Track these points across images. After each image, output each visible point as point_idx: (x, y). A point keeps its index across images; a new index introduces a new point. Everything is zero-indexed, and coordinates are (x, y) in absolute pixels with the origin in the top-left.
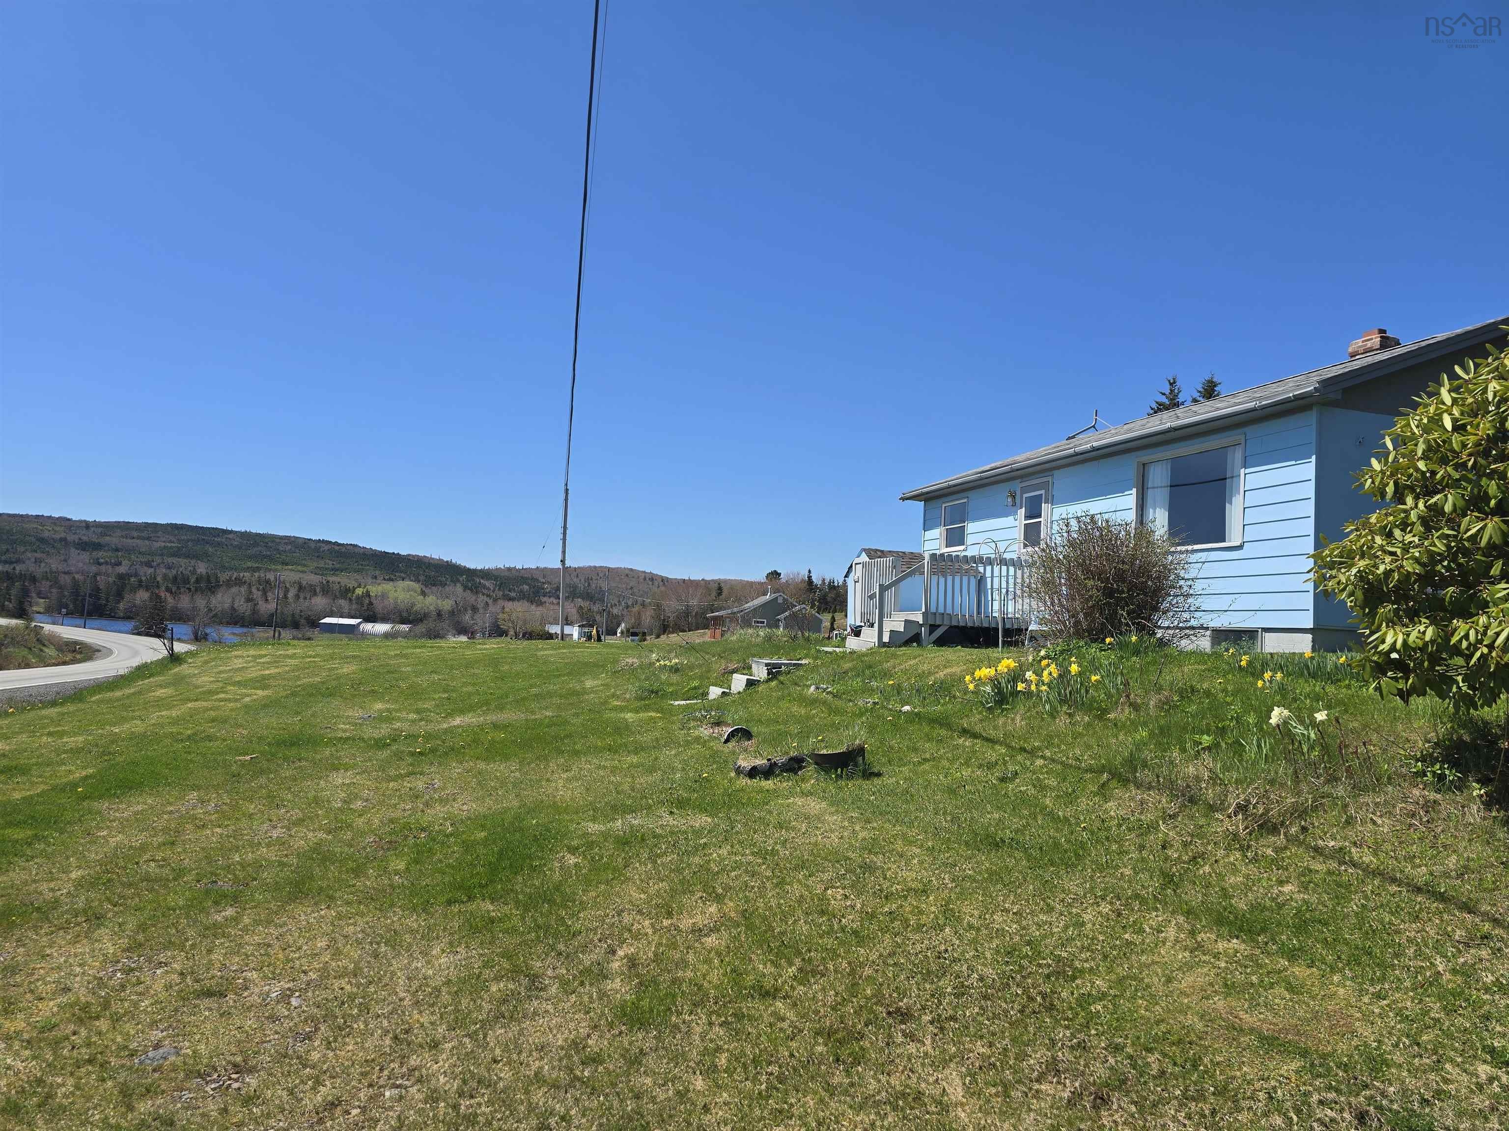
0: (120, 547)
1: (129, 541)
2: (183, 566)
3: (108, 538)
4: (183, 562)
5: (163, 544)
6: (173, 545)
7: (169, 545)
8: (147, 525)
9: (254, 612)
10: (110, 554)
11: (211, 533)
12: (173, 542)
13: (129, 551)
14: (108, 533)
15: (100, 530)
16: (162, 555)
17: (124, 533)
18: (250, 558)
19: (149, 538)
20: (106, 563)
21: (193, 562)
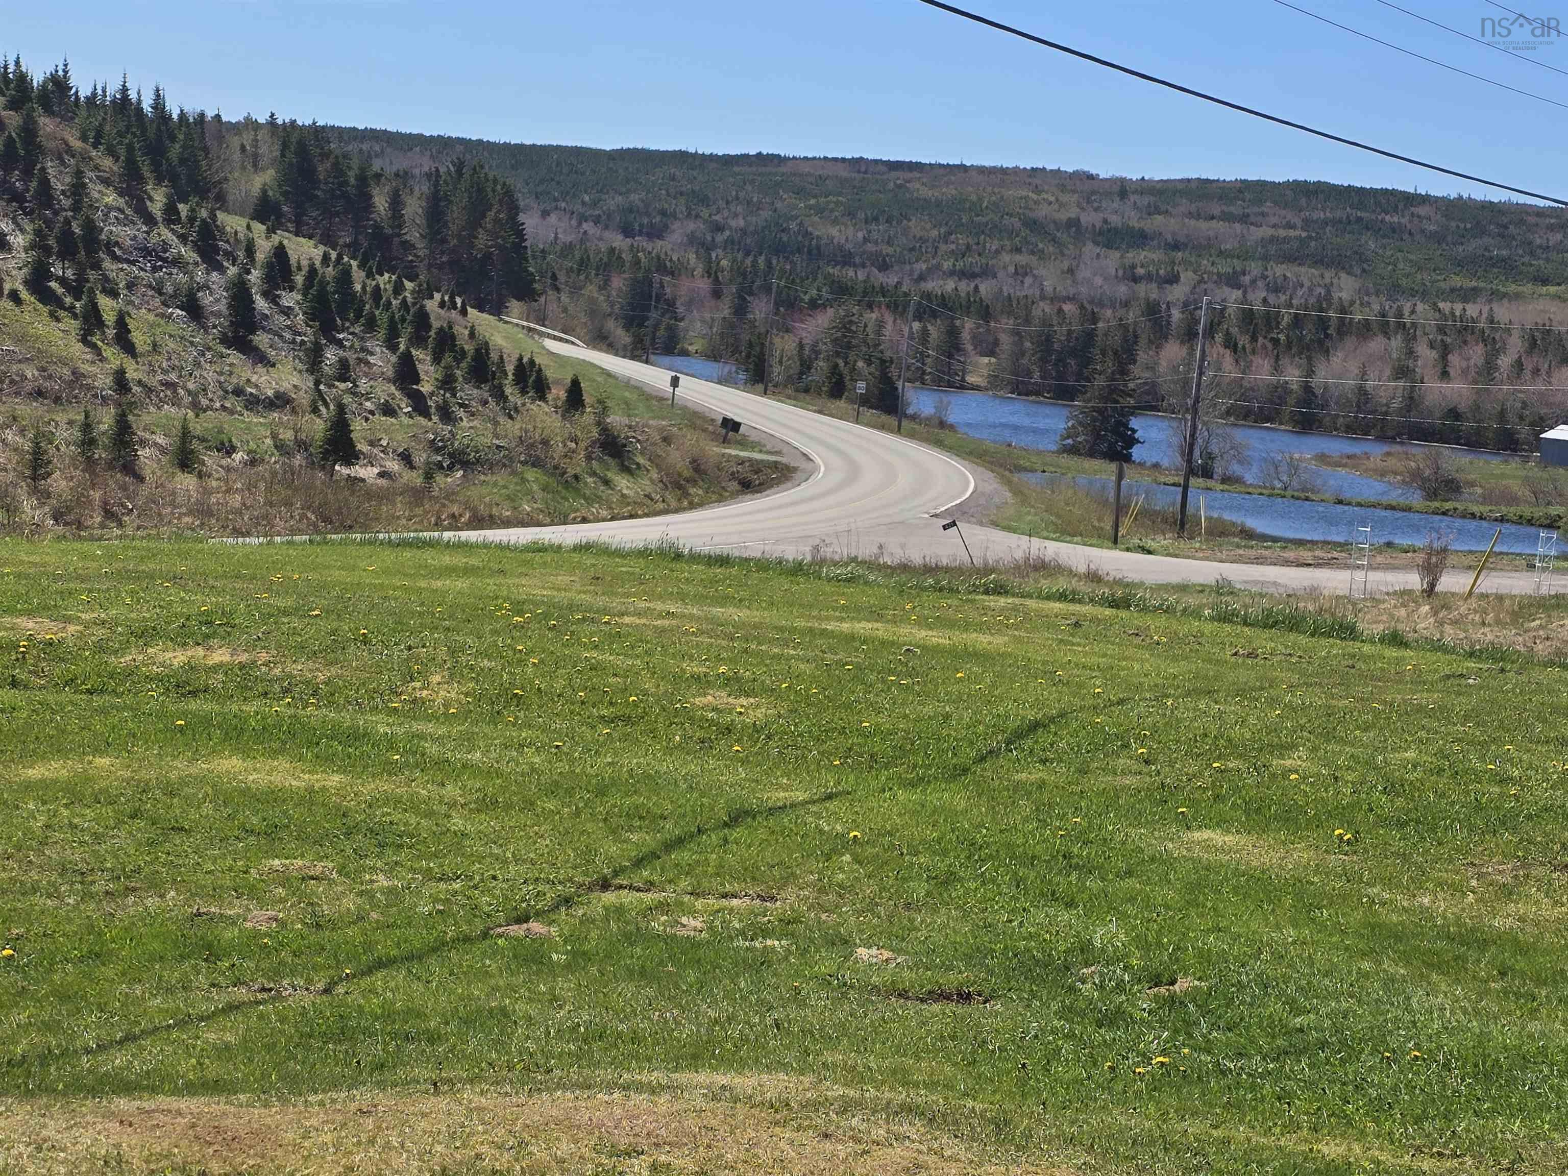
0: (1183, 240)
1: (1203, 225)
2: (1307, 283)
3: (1159, 218)
4: (1306, 274)
5: (1270, 232)
6: (1292, 233)
7: (1282, 233)
8: (1244, 187)
9: (1412, 401)
10: (1156, 256)
11: (1378, 204)
12: (1292, 227)
13: (1203, 247)
14: (1163, 208)
15: (1145, 200)
16: (1265, 258)
17: (1193, 208)
18: (1460, 264)
19: (1244, 219)
20: (1149, 277)
21: (1329, 275)
